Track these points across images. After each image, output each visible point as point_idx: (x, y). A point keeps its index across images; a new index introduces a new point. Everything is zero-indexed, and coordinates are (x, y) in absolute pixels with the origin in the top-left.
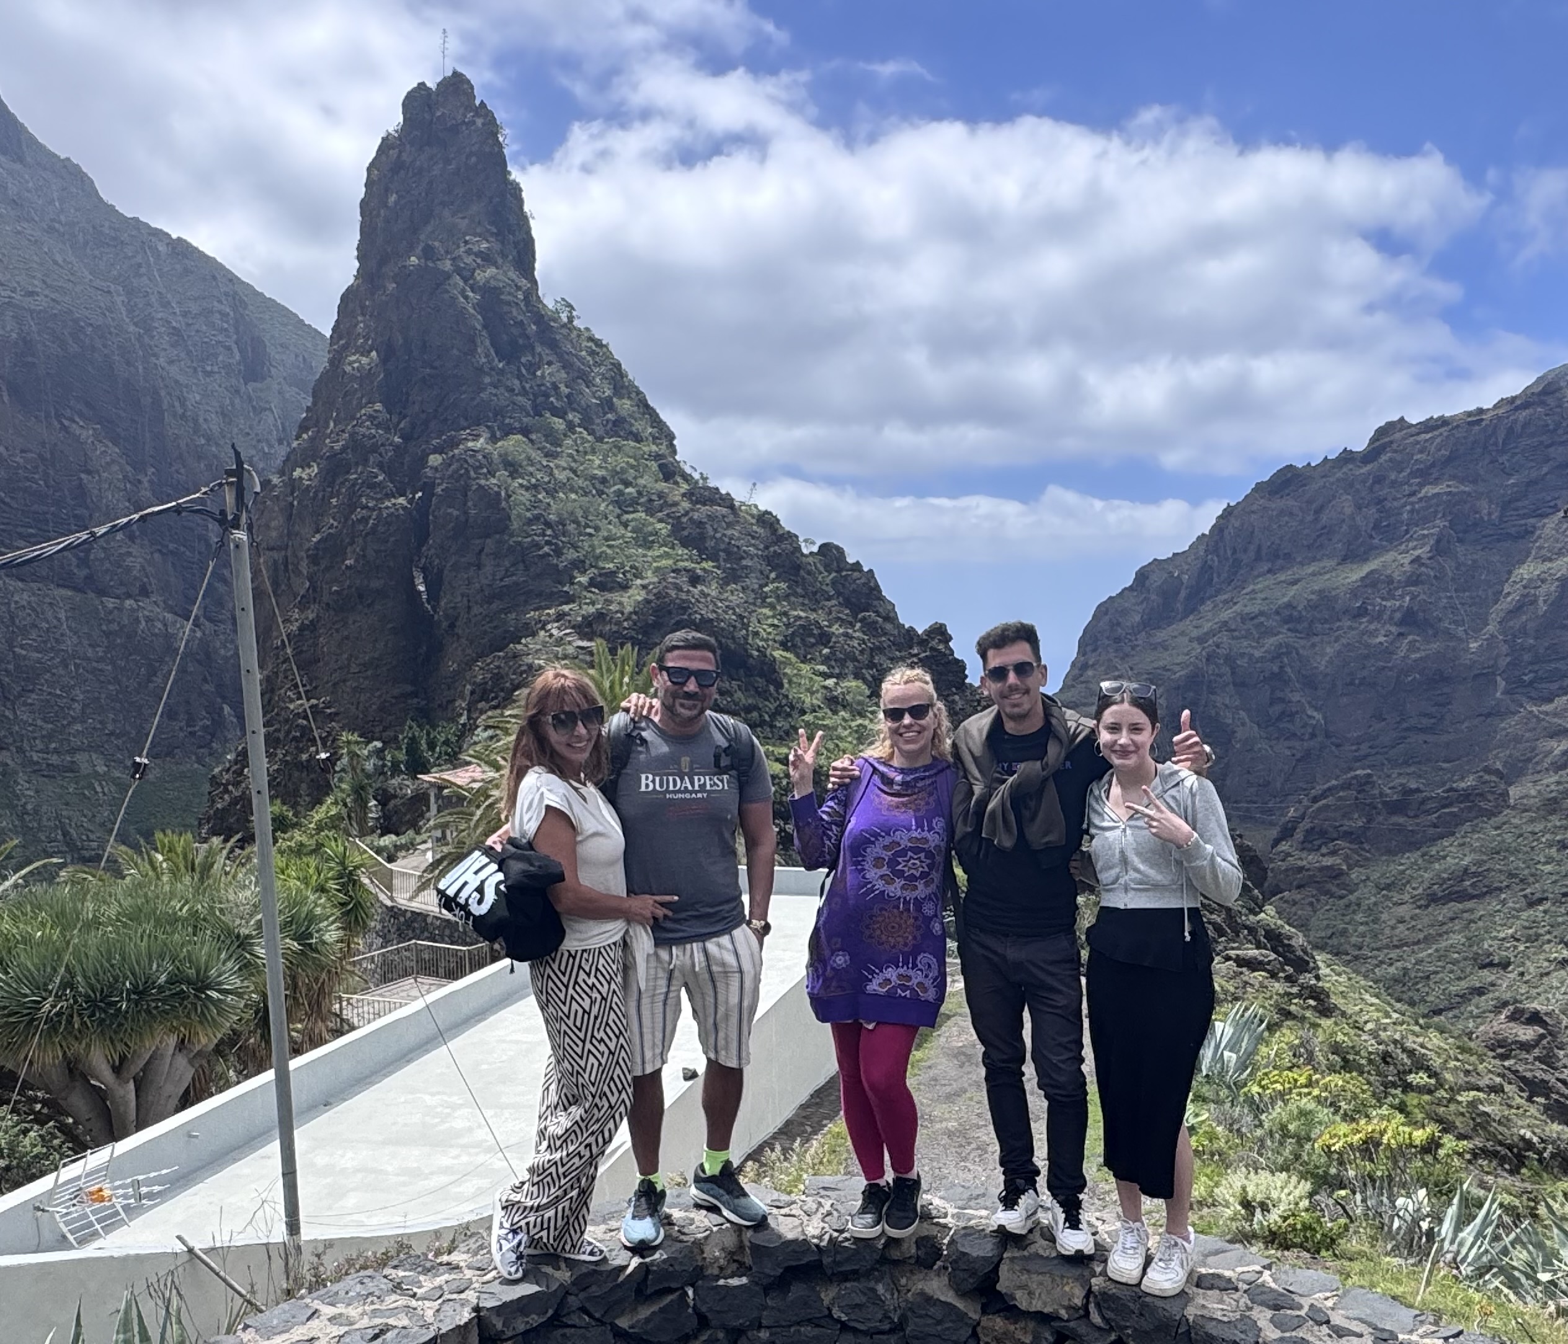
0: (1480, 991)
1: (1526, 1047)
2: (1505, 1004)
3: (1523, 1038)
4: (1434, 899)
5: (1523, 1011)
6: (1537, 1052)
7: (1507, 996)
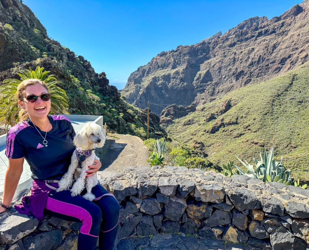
0: (191, 139)
1: (198, 148)
2: (195, 141)
3: (197, 146)
4: (185, 125)
5: (197, 142)
6: (199, 148)
7: (195, 140)
